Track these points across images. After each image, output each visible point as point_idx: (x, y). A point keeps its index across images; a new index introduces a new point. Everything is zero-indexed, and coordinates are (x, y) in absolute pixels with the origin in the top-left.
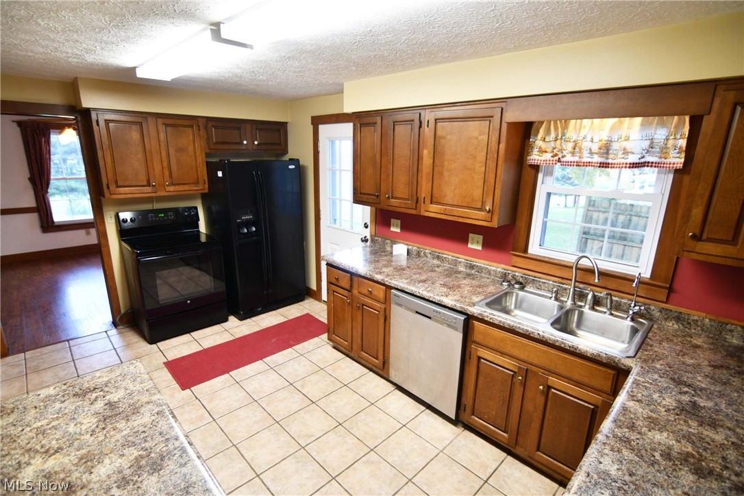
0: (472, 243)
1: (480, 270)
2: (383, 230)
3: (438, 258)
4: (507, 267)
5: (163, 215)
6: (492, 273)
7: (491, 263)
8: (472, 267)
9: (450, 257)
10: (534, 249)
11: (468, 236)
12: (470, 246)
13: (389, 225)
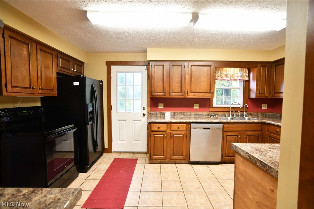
0: (195, 107)
1: (200, 115)
2: (155, 109)
3: (183, 114)
4: (208, 112)
5: (25, 111)
6: (204, 115)
7: (203, 112)
8: (197, 115)
9: (188, 113)
10: (215, 105)
11: (193, 105)
12: (194, 108)
13: (157, 106)
